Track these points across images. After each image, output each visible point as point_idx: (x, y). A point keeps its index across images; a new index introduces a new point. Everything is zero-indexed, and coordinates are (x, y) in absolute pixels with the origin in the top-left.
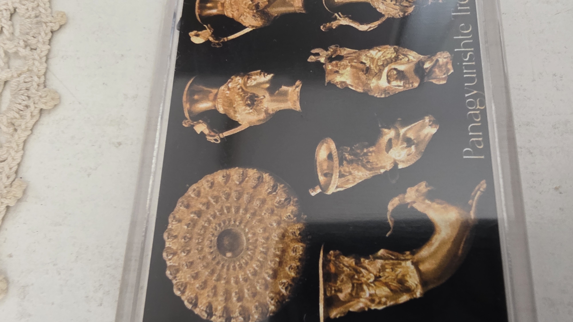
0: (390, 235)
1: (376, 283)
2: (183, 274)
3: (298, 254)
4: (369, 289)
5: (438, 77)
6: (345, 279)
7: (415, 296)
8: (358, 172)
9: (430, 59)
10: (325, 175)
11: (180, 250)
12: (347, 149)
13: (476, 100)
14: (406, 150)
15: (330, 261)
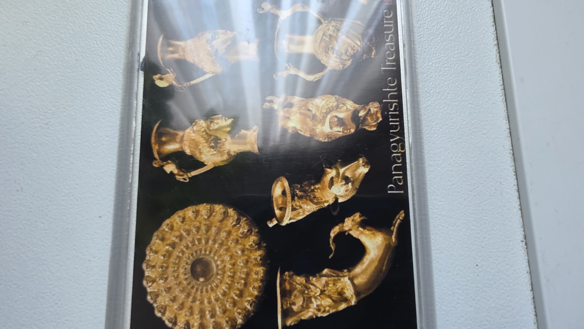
0: (332, 258)
1: (322, 296)
2: (162, 298)
3: (259, 276)
4: (316, 301)
5: (370, 124)
6: (297, 294)
7: (350, 304)
8: (307, 206)
9: (364, 108)
10: (280, 209)
11: (158, 277)
12: (297, 187)
13: (398, 145)
14: (344, 187)
15: (285, 280)
